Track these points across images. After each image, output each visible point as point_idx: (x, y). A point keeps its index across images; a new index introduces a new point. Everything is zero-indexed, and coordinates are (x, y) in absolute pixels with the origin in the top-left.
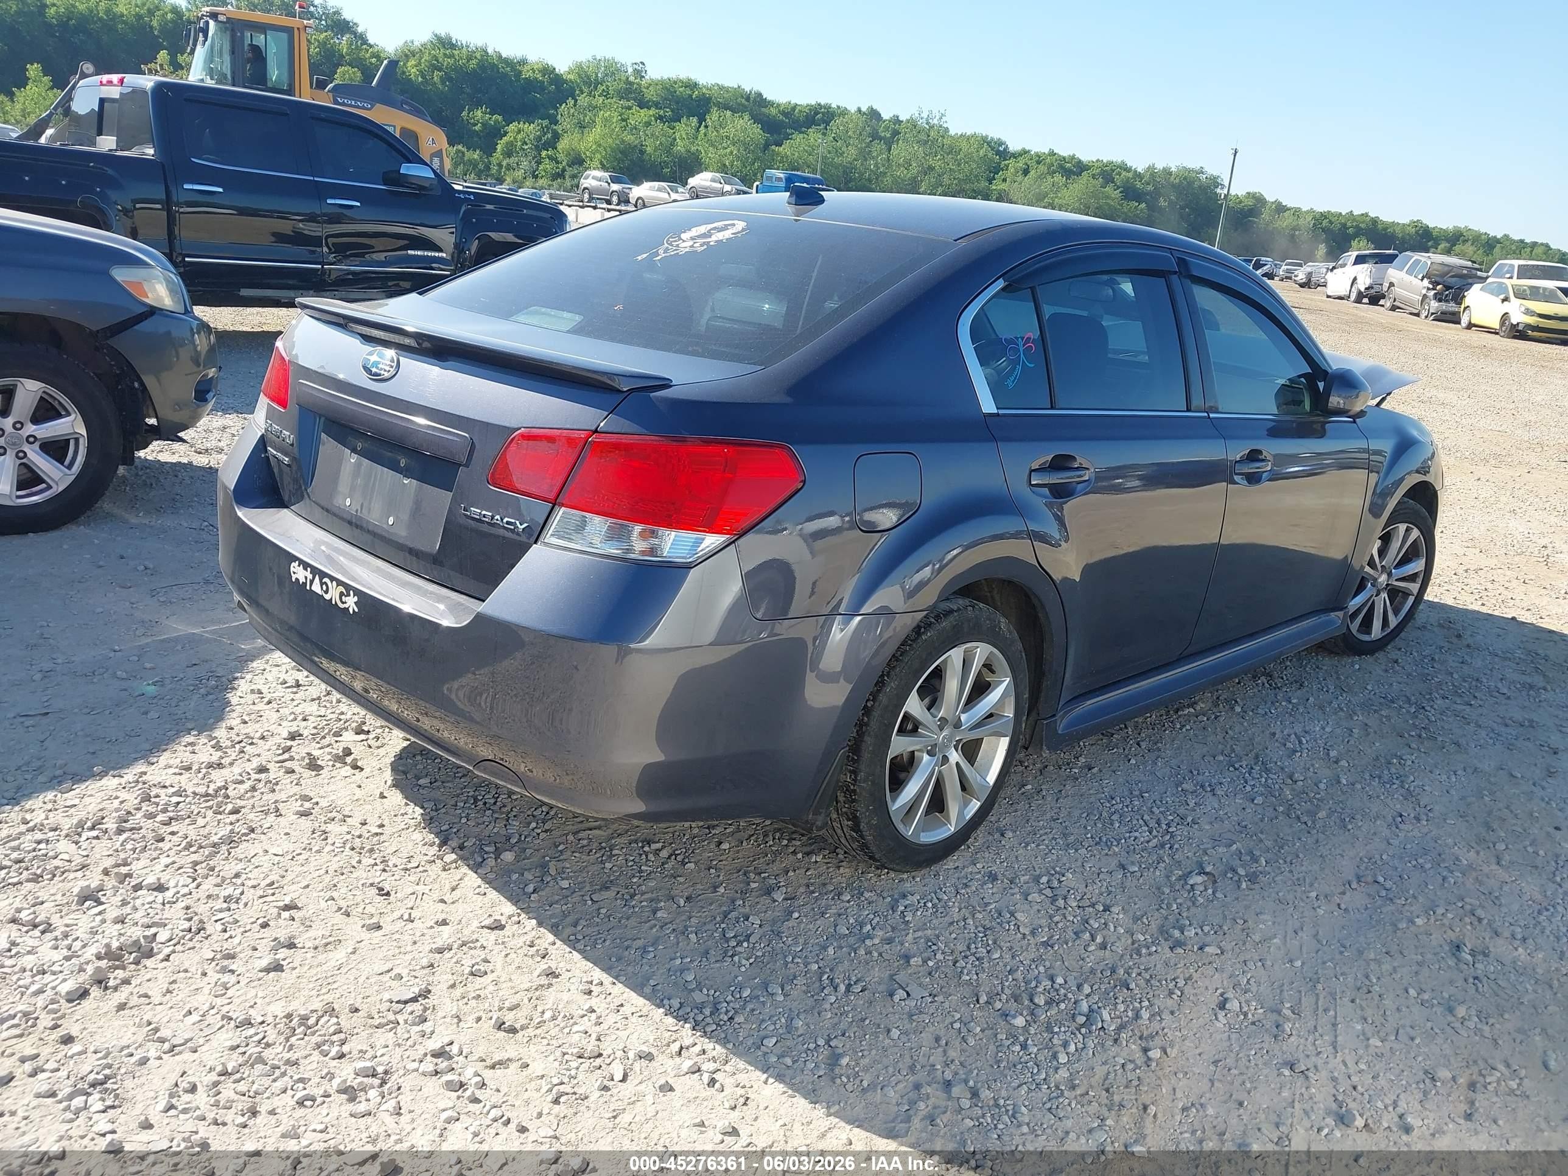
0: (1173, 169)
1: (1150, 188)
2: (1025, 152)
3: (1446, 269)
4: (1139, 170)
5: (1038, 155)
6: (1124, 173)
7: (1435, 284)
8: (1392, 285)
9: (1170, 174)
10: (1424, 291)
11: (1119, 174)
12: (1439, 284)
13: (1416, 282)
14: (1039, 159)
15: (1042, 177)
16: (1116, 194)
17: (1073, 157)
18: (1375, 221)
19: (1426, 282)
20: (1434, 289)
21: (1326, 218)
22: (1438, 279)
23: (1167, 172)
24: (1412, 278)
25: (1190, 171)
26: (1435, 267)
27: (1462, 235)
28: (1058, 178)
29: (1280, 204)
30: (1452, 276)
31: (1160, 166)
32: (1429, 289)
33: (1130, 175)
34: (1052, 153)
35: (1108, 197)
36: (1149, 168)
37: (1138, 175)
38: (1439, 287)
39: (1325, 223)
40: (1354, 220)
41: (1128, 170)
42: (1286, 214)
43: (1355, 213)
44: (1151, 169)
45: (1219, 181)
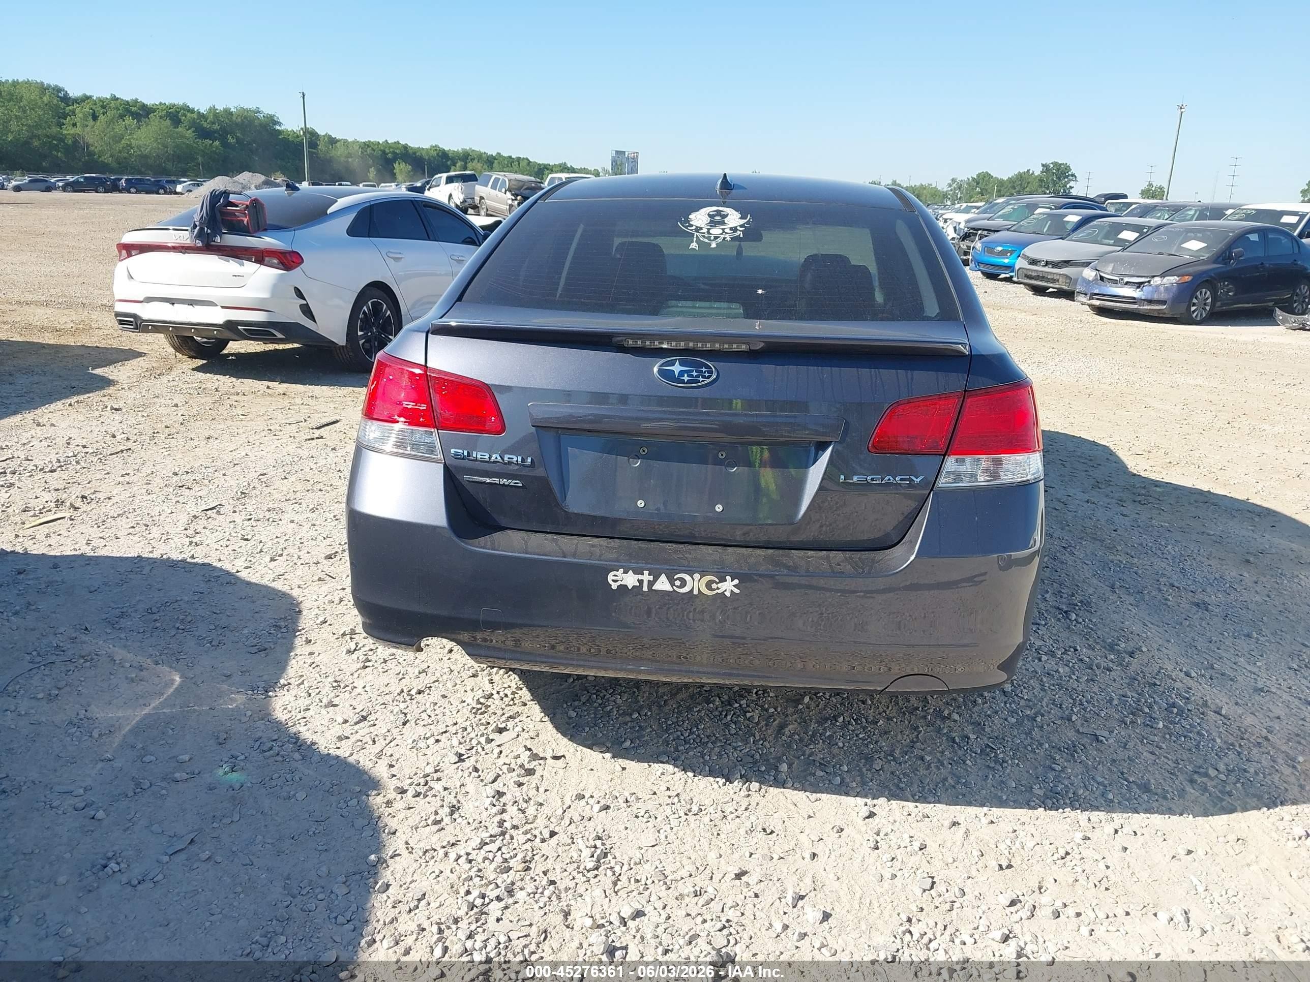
0: (233, 110)
1: (216, 127)
2: (87, 98)
3: (521, 184)
4: (202, 111)
5: (101, 100)
6: (189, 114)
7: (516, 195)
8: (482, 198)
9: (231, 114)
10: (510, 202)
11: (185, 115)
12: (518, 195)
13: (501, 195)
14: (104, 104)
15: (111, 122)
16: (189, 133)
17: (136, 101)
18: (405, 147)
19: (509, 195)
20: (516, 200)
21: (368, 146)
22: (517, 192)
23: (227, 112)
24: (497, 192)
25: (248, 111)
26: (513, 183)
27: (469, 155)
28: (129, 120)
29: (330, 137)
30: (526, 189)
31: (220, 107)
32: (512, 200)
33: (195, 116)
34: (114, 98)
35: (183, 137)
36: (210, 109)
37: (201, 116)
38: (519, 198)
39: (369, 150)
40: (390, 147)
41: (192, 111)
42: (338, 144)
43: (389, 142)
44: (212, 109)
45: (275, 119)
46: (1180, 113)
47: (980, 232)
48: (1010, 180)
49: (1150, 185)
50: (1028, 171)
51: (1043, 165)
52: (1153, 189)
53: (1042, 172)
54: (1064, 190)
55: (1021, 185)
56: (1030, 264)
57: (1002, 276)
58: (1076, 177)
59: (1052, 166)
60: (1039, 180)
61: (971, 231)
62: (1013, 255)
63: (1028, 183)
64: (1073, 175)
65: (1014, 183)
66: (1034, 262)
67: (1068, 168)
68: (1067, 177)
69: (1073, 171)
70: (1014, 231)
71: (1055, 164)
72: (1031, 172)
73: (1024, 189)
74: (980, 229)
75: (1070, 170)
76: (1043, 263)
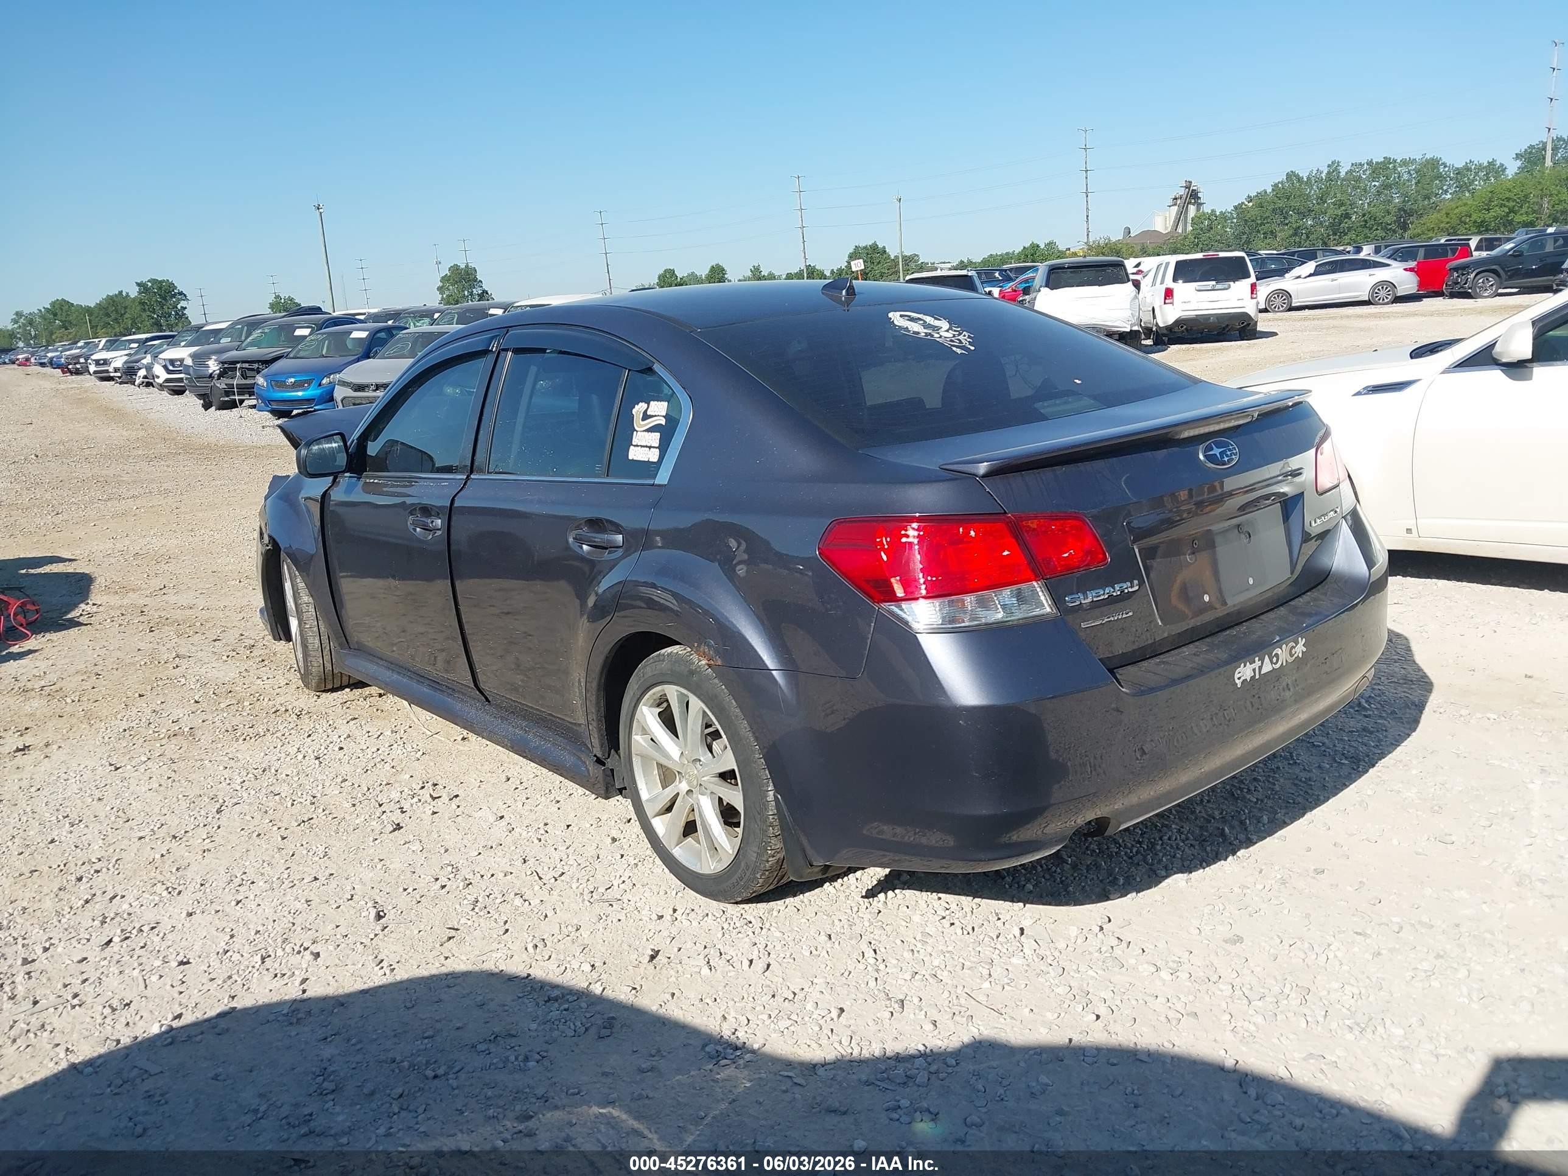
46: (318, 214)
47: (238, 366)
48: (99, 306)
49: (277, 297)
50: (121, 292)
51: (138, 284)
52: (283, 301)
53: (140, 293)
54: (176, 312)
55: (116, 310)
56: (355, 391)
57: (295, 412)
58: (185, 296)
59: (150, 284)
60: (140, 303)
61: (226, 366)
62: (312, 385)
63: (126, 308)
64: (181, 293)
65: (106, 309)
66: (360, 388)
67: (172, 286)
68: (174, 296)
69: (180, 287)
70: (295, 358)
71: (154, 281)
72: (124, 294)
73: (122, 315)
74: (238, 362)
75: (176, 288)
76: (373, 387)
